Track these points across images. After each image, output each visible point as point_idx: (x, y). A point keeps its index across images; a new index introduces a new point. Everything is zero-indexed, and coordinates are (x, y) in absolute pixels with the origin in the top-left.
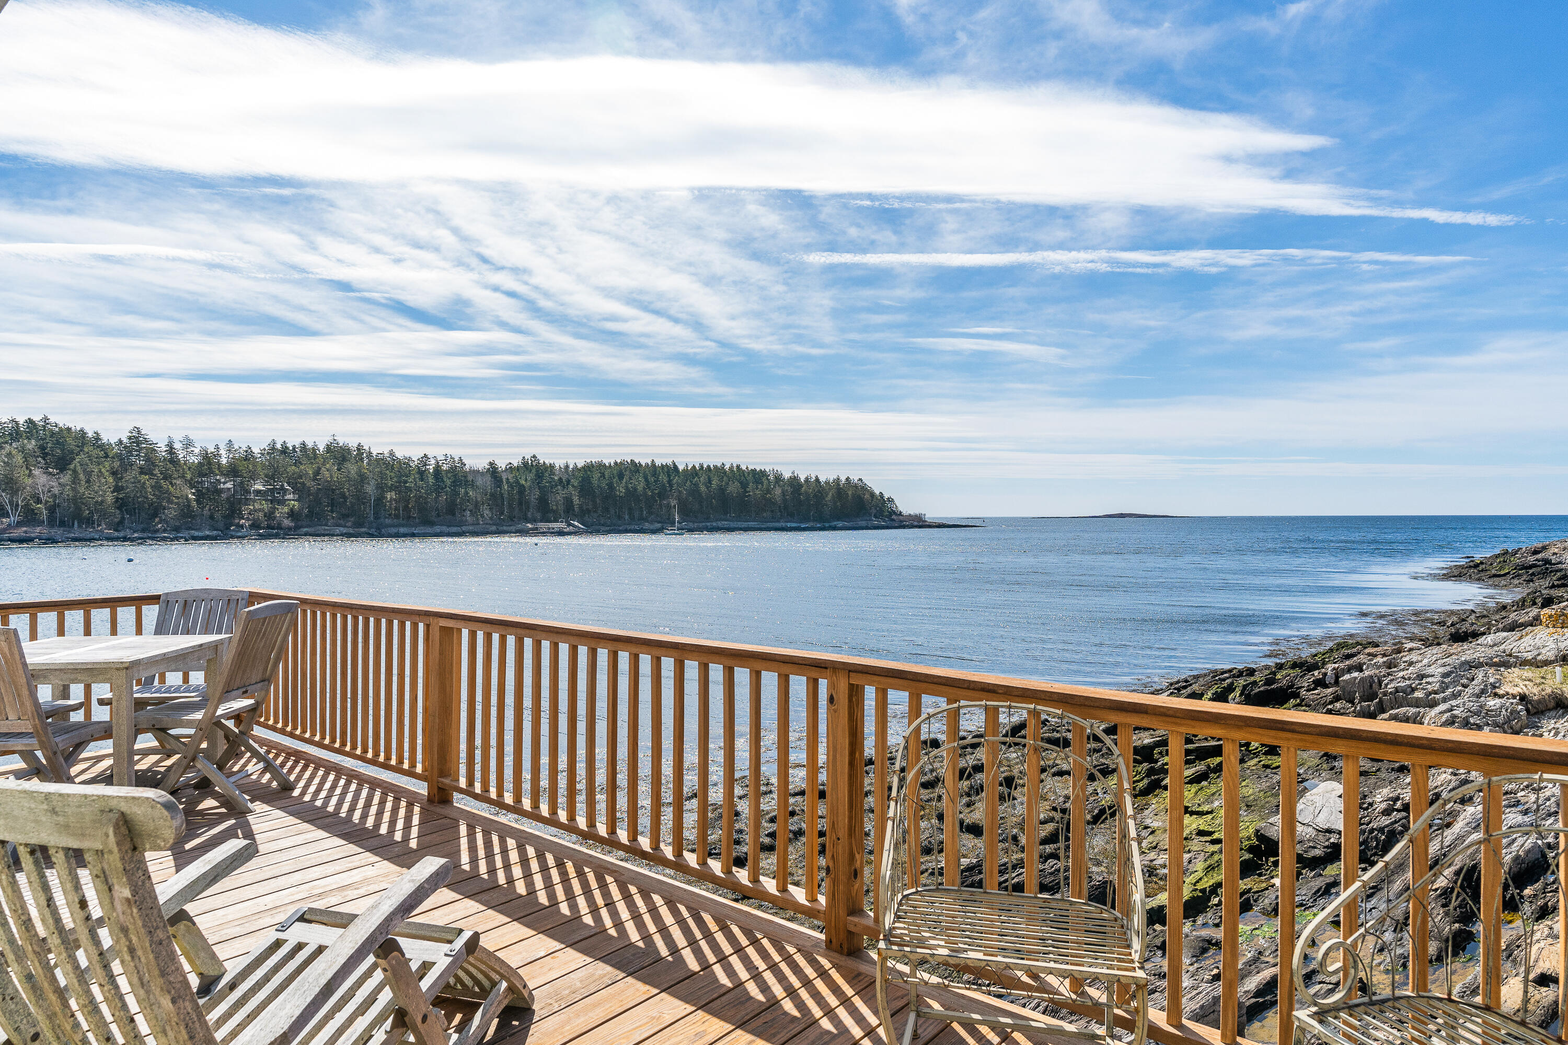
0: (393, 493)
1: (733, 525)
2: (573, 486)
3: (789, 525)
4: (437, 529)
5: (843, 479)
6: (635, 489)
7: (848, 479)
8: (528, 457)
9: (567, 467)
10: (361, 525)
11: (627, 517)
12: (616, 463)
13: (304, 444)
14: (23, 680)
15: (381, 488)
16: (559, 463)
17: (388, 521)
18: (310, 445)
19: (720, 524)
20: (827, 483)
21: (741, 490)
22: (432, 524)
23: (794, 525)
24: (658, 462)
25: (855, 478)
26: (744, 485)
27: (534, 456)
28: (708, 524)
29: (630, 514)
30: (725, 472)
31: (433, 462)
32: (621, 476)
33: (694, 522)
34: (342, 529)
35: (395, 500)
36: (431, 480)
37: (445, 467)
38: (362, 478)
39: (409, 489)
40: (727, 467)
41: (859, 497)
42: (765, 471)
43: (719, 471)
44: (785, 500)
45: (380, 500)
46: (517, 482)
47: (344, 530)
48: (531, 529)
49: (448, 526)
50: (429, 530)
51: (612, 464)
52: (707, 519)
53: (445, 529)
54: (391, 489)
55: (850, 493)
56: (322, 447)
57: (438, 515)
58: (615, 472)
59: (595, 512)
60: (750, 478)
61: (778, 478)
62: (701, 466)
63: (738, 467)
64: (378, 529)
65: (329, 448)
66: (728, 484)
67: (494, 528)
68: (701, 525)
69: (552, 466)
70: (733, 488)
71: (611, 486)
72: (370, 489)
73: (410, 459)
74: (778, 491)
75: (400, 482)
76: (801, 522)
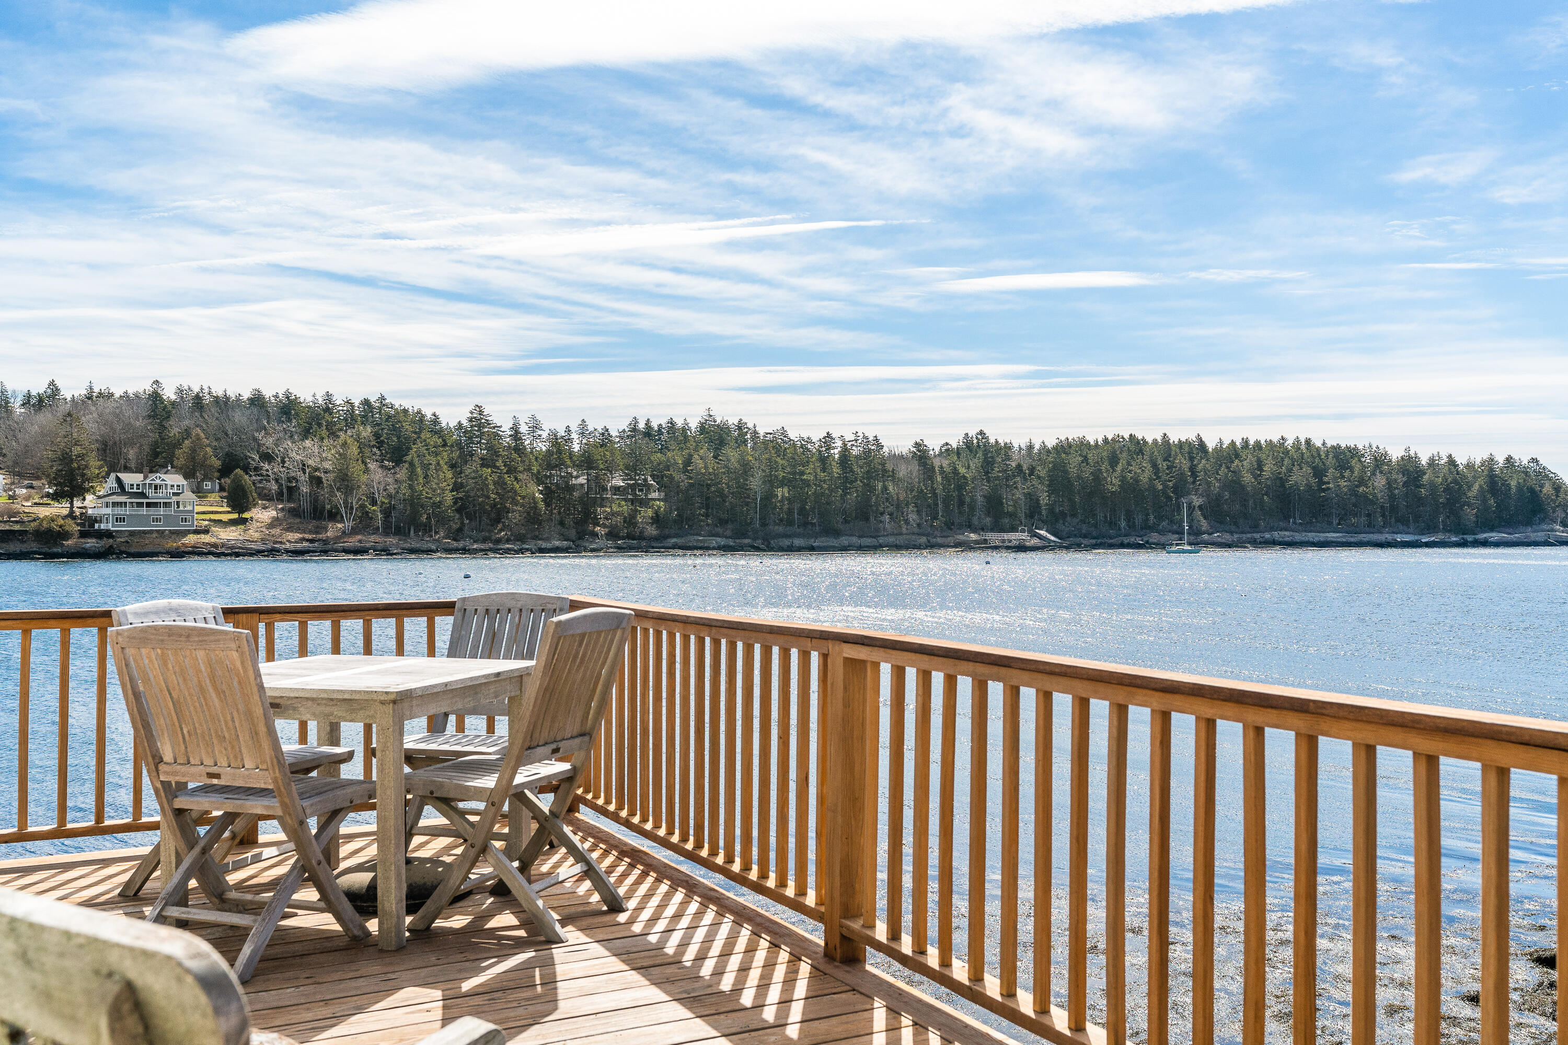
0: (786, 490)
1: (1298, 537)
2: (1039, 477)
3: (1399, 538)
4: (844, 541)
5: (1500, 459)
6: (1137, 481)
7: (1509, 459)
8: (972, 433)
9: (1030, 447)
10: (744, 535)
11: (1123, 524)
12: (1106, 440)
13: (672, 423)
14: (258, 711)
15: (771, 481)
16: (1019, 441)
17: (780, 529)
18: (679, 423)
19: (1276, 535)
20: (1470, 466)
21: (1313, 481)
22: (837, 534)
23: (1407, 538)
24: (1174, 437)
25: (1523, 457)
26: (1319, 473)
27: (981, 433)
28: (1257, 536)
29: (1128, 520)
30: (1287, 452)
31: (839, 443)
32: (1114, 460)
33: (1232, 533)
34: (719, 539)
35: (789, 499)
36: (836, 470)
37: (855, 451)
38: (746, 468)
39: (807, 483)
40: (1290, 442)
41: (1532, 490)
42: (1356, 448)
43: (1277, 450)
44: (1392, 497)
45: (768, 497)
46: (955, 471)
47: (722, 541)
48: (977, 542)
49: (860, 537)
50: (833, 542)
51: (1100, 442)
52: (1255, 528)
53: (855, 540)
54: (782, 485)
55: (1513, 483)
56: (694, 424)
57: (846, 521)
58: (1105, 454)
59: (1074, 515)
60: (1331, 461)
61: (1380, 461)
62: (1246, 442)
63: (1308, 442)
64: (766, 540)
65: (703, 428)
66: (1290, 470)
67: (923, 540)
68: (1244, 537)
69: (1008, 447)
70: (1300, 478)
71: (1097, 477)
72: (756, 483)
73: (809, 441)
74: (1380, 482)
75: (794, 473)
76: (1422, 534)
